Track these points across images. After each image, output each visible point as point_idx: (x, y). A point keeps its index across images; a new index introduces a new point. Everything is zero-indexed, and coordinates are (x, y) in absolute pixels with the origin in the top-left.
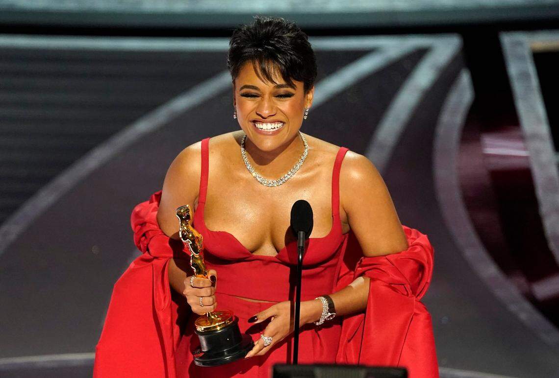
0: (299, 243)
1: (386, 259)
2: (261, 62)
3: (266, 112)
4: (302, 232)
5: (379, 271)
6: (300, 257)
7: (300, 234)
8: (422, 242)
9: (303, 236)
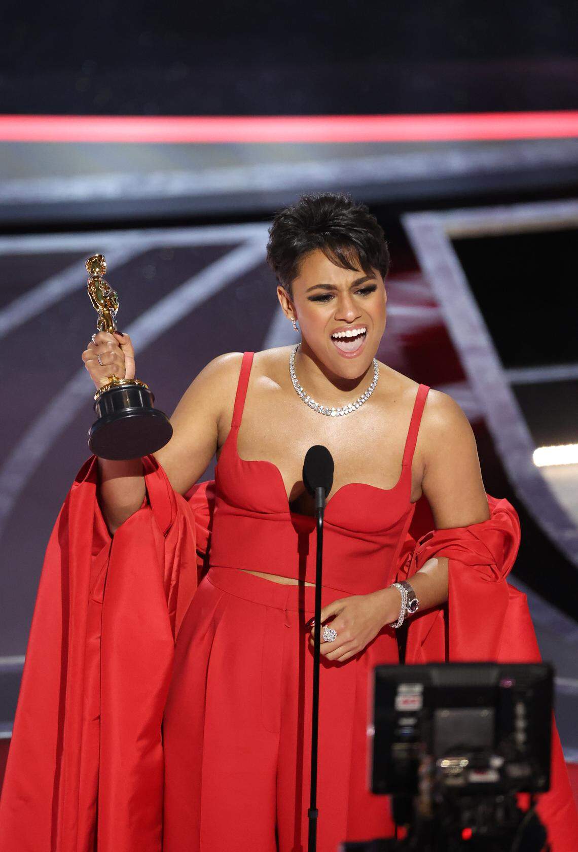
0: (318, 503)
1: (468, 531)
2: (333, 250)
3: (350, 315)
4: (320, 489)
5: (458, 548)
6: (321, 522)
7: (318, 490)
8: (504, 507)
9: (322, 494)
